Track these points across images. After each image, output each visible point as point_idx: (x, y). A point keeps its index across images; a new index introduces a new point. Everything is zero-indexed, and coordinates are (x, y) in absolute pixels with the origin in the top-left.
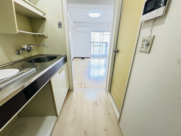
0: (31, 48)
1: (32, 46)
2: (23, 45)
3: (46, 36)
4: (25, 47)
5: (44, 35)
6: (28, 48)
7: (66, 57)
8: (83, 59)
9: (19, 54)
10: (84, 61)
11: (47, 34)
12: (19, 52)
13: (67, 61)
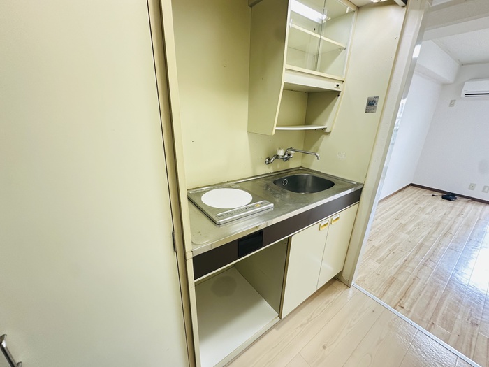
0: (289, 155)
1: (292, 152)
2: (279, 149)
3: (327, 131)
4: (281, 153)
5: (325, 129)
6: (285, 154)
7: (361, 190)
8: (450, 200)
9: (268, 163)
10: (452, 207)
11: (332, 128)
12: (269, 160)
13: (359, 200)
